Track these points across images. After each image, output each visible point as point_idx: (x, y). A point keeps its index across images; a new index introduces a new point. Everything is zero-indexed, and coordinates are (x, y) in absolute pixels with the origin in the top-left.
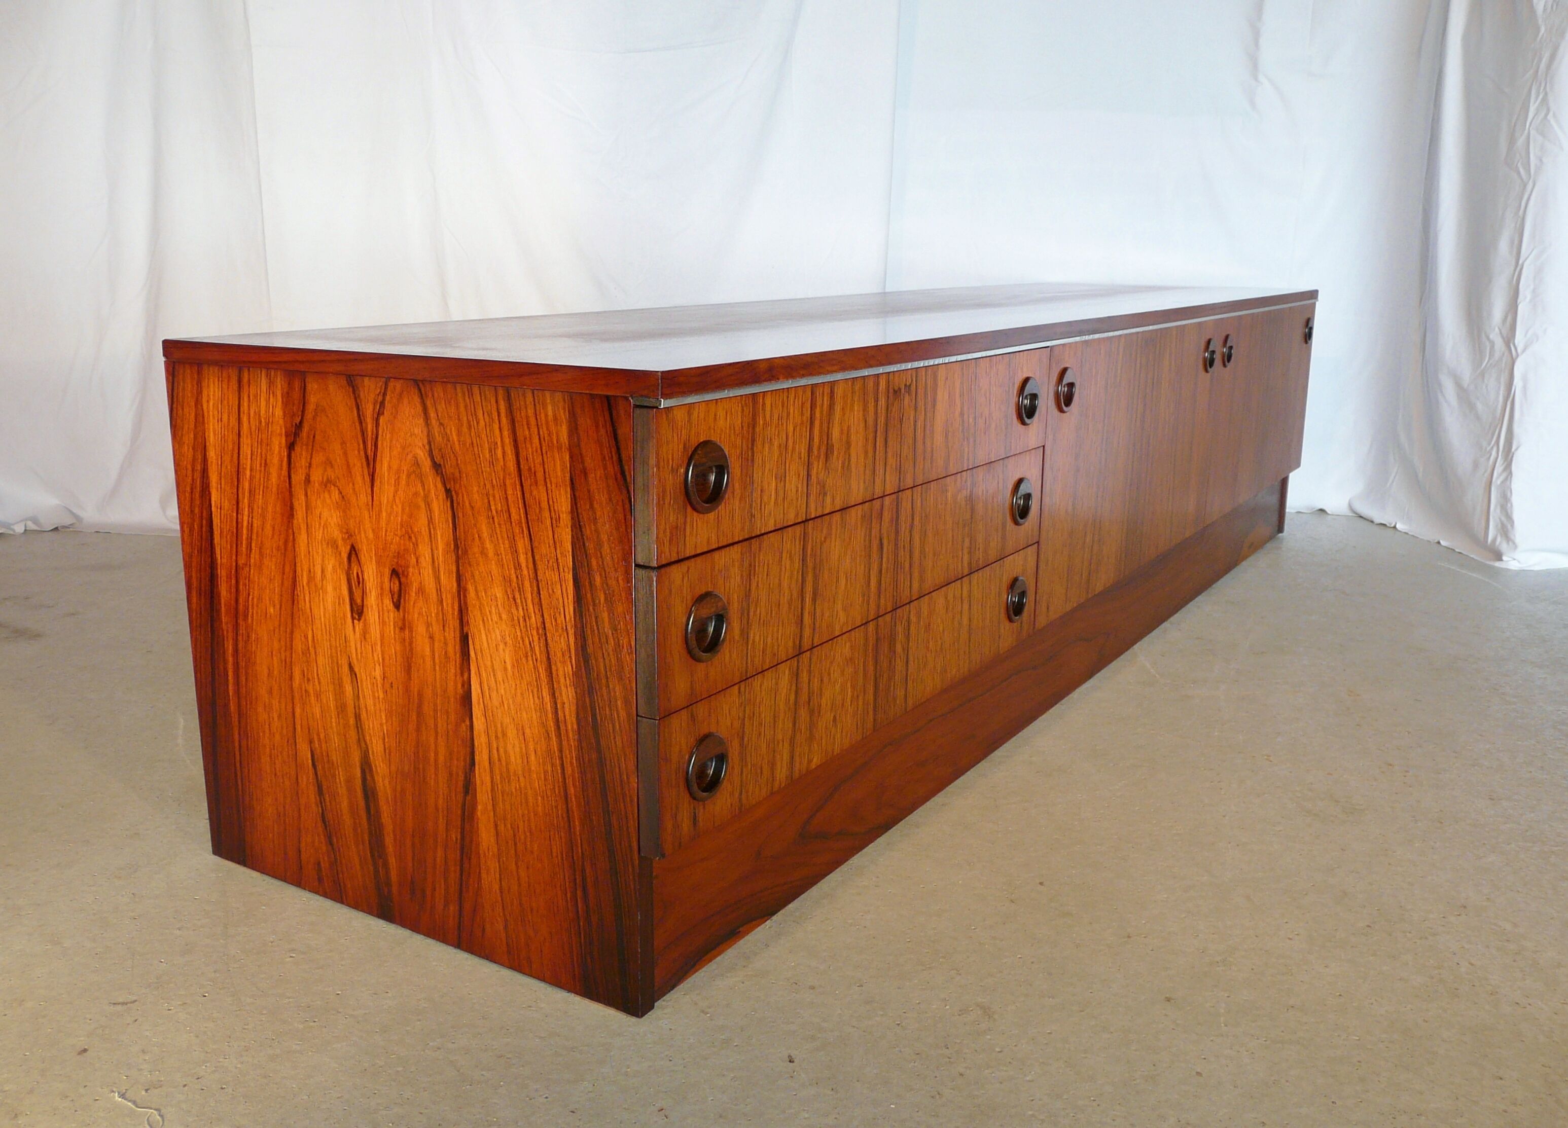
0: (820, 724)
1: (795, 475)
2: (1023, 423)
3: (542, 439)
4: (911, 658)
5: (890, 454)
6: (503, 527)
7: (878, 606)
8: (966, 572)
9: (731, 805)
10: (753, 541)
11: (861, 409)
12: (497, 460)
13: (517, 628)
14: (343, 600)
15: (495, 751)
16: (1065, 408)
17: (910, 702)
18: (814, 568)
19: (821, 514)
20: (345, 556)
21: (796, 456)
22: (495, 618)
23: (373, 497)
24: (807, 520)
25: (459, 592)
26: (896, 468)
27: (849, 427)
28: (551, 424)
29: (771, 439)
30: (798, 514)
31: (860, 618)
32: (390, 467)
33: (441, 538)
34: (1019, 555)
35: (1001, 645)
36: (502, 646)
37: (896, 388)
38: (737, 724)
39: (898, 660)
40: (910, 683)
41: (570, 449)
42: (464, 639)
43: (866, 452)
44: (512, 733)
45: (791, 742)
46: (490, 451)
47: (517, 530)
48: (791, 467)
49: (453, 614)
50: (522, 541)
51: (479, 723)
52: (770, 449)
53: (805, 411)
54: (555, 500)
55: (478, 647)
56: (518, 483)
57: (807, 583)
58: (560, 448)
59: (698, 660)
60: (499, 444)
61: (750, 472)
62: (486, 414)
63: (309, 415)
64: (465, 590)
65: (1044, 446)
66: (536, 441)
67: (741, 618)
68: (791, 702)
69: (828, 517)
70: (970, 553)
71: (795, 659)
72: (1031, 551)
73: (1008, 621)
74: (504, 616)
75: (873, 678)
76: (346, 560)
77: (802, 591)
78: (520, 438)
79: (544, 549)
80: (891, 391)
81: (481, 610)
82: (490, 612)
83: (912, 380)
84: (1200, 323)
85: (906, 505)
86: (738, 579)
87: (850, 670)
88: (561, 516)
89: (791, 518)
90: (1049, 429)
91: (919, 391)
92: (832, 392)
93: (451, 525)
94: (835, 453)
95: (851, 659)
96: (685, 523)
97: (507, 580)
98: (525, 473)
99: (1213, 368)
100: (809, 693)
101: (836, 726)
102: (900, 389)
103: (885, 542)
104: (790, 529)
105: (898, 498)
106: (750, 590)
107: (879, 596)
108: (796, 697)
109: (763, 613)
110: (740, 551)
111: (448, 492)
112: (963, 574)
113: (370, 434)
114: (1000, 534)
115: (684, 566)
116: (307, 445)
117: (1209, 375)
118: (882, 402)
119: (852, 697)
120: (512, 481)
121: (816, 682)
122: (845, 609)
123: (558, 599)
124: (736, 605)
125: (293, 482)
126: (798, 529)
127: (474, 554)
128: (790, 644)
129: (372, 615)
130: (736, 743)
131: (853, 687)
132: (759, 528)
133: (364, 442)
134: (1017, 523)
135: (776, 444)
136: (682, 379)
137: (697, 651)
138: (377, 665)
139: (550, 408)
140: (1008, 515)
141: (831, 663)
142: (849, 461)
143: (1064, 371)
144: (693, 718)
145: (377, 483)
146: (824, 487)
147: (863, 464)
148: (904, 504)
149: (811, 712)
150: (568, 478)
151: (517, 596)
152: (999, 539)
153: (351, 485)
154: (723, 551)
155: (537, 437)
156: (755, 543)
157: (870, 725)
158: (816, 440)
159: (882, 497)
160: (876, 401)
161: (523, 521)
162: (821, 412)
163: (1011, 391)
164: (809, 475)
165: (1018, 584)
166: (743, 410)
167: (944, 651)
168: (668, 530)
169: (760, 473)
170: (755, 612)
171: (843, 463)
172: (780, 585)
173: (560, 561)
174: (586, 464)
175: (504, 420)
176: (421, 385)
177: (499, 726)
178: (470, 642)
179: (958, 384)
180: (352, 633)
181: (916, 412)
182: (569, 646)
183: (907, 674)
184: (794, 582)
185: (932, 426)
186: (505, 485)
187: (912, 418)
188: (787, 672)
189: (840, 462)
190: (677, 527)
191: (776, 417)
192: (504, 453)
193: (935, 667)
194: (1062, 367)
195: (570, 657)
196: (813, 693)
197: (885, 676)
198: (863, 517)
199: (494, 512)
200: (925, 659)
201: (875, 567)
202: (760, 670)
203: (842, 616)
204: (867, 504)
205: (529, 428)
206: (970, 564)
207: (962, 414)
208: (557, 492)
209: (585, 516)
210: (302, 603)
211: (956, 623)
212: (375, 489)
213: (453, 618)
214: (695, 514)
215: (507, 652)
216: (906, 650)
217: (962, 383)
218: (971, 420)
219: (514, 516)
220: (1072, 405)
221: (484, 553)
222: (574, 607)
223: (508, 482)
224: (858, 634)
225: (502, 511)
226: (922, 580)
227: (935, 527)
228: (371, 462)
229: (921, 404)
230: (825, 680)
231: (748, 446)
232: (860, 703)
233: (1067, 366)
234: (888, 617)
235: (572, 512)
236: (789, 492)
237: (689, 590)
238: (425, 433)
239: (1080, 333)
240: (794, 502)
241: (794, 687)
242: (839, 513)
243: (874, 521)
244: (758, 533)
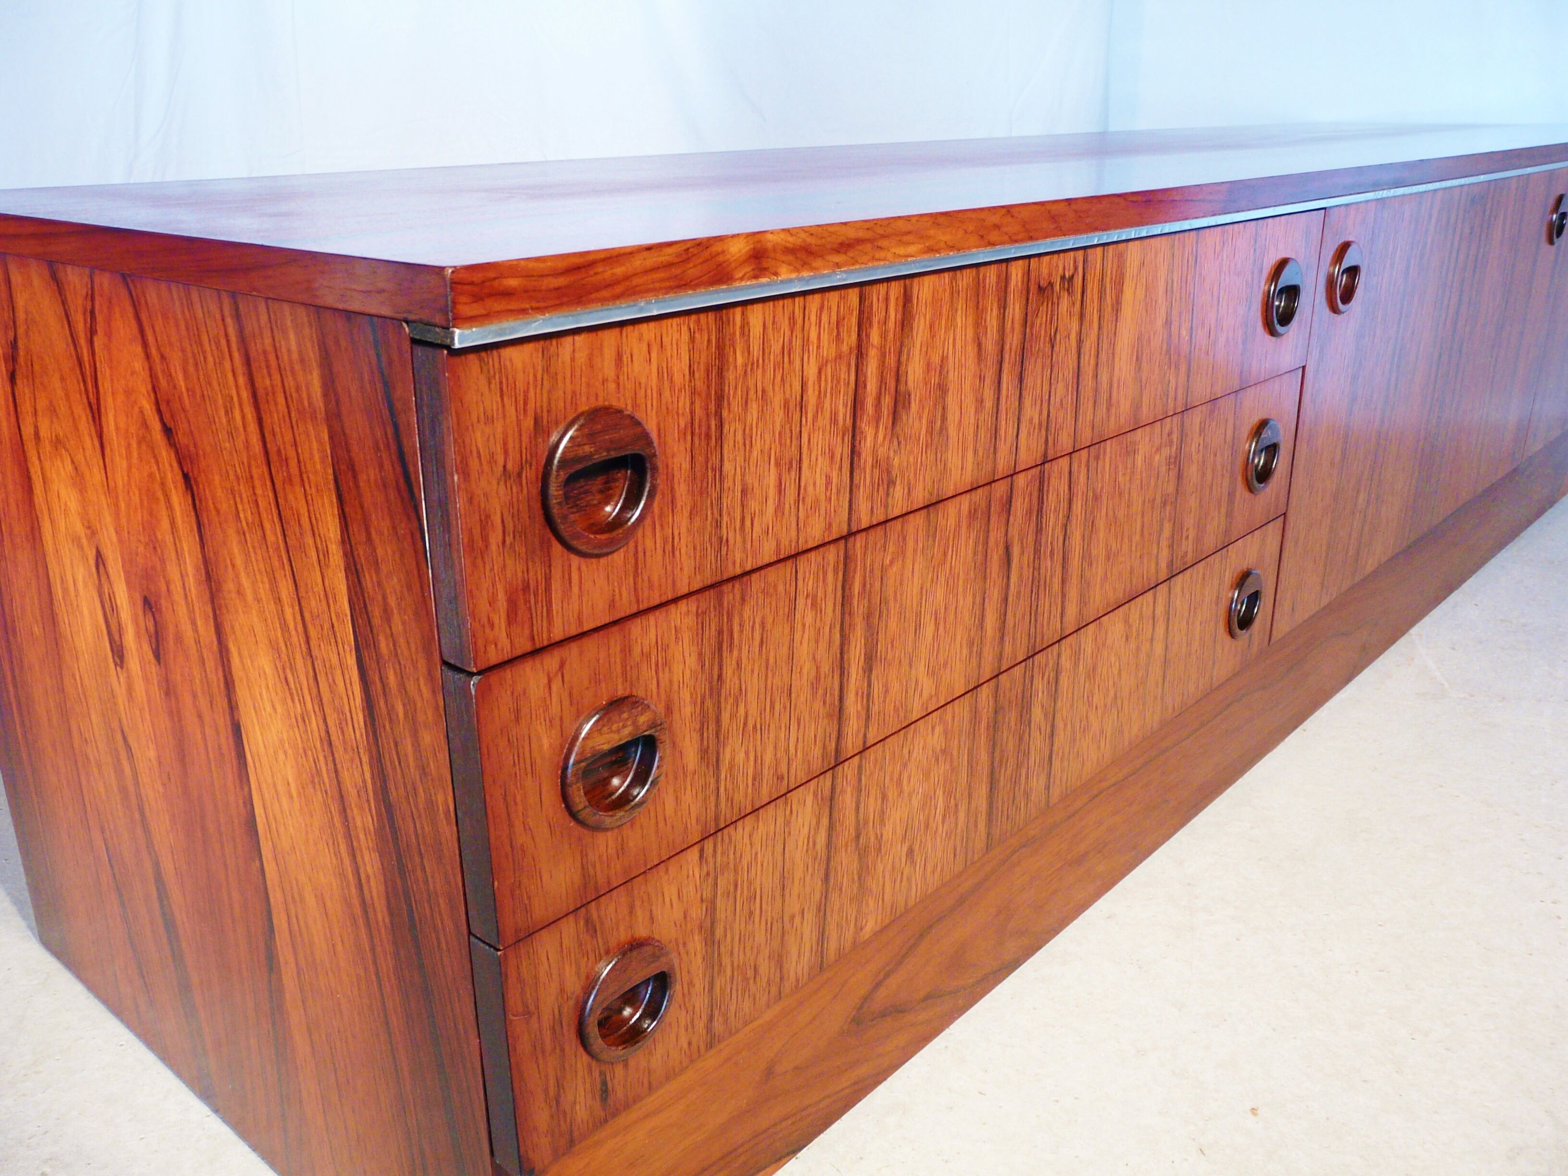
0: (880, 867)
1: (823, 453)
2: (1273, 332)
3: (289, 399)
4: (1059, 723)
5: (1027, 402)
6: (259, 552)
7: (1000, 657)
8: (1163, 576)
9: (690, 1044)
10: (727, 588)
11: (970, 320)
12: (236, 428)
13: (296, 729)
14: (102, 632)
15: (294, 920)
16: (1341, 306)
17: (1056, 793)
18: (868, 617)
19: (882, 518)
20: (92, 562)
21: (824, 421)
22: (269, 709)
23: (106, 473)
24: (851, 534)
25: (221, 652)
26: (1040, 424)
27: (944, 359)
28: (297, 367)
29: (763, 391)
30: (830, 525)
31: (963, 681)
32: (117, 428)
33: (189, 554)
34: (1253, 537)
35: (1215, 674)
36: (281, 757)
37: (1043, 284)
38: (697, 912)
39: (1035, 733)
40: (1056, 763)
41: (328, 419)
42: (237, 730)
43: (980, 401)
44: (311, 900)
45: (819, 910)
46: (227, 412)
47: (276, 564)
48: (814, 441)
49: (219, 686)
50: (284, 582)
51: (270, 869)
52: (762, 412)
53: (844, 335)
54: (318, 516)
55: (254, 749)
56: (267, 476)
57: (853, 645)
58: (314, 417)
59: (597, 828)
60: (235, 398)
61: (715, 460)
62: (212, 342)
63: (21, 331)
64: (228, 651)
65: (1304, 368)
66: (281, 400)
67: (702, 728)
68: (818, 847)
69: (898, 524)
70: (1171, 546)
71: (829, 775)
72: (1273, 531)
73: (1229, 638)
74: (279, 710)
75: (986, 771)
76: (94, 570)
77: (842, 658)
78: (261, 393)
79: (314, 604)
80: (1033, 288)
81: (250, 690)
82: (261, 695)
83: (1076, 268)
84: (1551, 172)
85: (1057, 486)
86: (692, 661)
87: (943, 768)
88: (329, 547)
89: (815, 532)
90: (1314, 342)
91: (1089, 287)
92: (907, 298)
93: (197, 538)
94: (914, 407)
95: (944, 751)
96: (548, 579)
97: (273, 645)
98: (274, 457)
99: (1560, 238)
100: (858, 822)
101: (913, 862)
102: (1051, 284)
103: (1016, 551)
104: (813, 554)
105: (1042, 473)
106: (720, 676)
107: (1002, 638)
108: (829, 836)
109: (753, 710)
110: (694, 609)
111: (186, 477)
112: (1157, 580)
113: (87, 366)
114: (1223, 510)
115: (551, 661)
116: (27, 378)
117: (1553, 248)
118: (1015, 309)
119: (947, 807)
120: (259, 471)
121: (872, 804)
122: (932, 673)
123: (341, 698)
124: (688, 710)
125: (24, 438)
126: (832, 554)
127: (229, 592)
128: (817, 752)
129: (133, 663)
130: (696, 944)
131: (949, 794)
132: (738, 561)
133: (84, 382)
134: (1251, 489)
135: (778, 401)
136: (513, 283)
137: (587, 813)
138: (150, 742)
139: (292, 336)
140: (1240, 478)
141: (905, 765)
142: (944, 418)
143: (1345, 247)
144: (591, 927)
145: (107, 451)
146: (889, 472)
147: (972, 421)
148: (1054, 482)
149: (862, 853)
150: (331, 477)
151: (290, 676)
152: (1223, 518)
153: (81, 450)
154: (651, 618)
155: (282, 394)
156: (731, 594)
157: (980, 843)
158: (872, 386)
159: (1012, 475)
160: (1003, 306)
161: (282, 546)
162: (884, 336)
163: (1256, 281)
164: (854, 453)
165: (1250, 580)
166: (692, 339)
167: (1119, 702)
168: (501, 597)
169: (740, 459)
170: (733, 716)
171: (931, 423)
172: (791, 656)
173: (336, 628)
174: (353, 454)
175: (236, 354)
176: (129, 280)
177: (294, 882)
178: (245, 742)
179: (1162, 273)
180: (117, 683)
181: (1081, 324)
182: (364, 781)
183: (1051, 751)
184: (822, 646)
185: (1113, 345)
186: (252, 477)
187: (1073, 336)
188: (809, 802)
189: (924, 421)
190: (526, 588)
191: (776, 348)
192: (243, 417)
193: (1102, 731)
194: (1341, 241)
195: (368, 801)
196: (866, 823)
197: (1012, 762)
198: (972, 514)
199: (244, 524)
200: (1084, 722)
201: (995, 594)
202: (749, 810)
203: (927, 686)
204: (980, 491)
205: (270, 375)
206: (1170, 564)
207: (1168, 323)
208: (320, 502)
209: (361, 551)
210: (61, 623)
211: (1143, 656)
212: (107, 460)
213: (220, 693)
214: (575, 560)
215: (289, 767)
216: (1051, 717)
217: (1171, 271)
218: (1184, 332)
219: (270, 537)
220: (1353, 302)
221: (240, 593)
222: (364, 717)
223: (255, 472)
224: (962, 710)
225: (253, 523)
226: (1083, 601)
227: (1111, 513)
228: (96, 412)
229: (1092, 308)
230: (892, 794)
231: (707, 409)
232: (962, 815)
233: (1350, 239)
234: (1018, 671)
235: (343, 542)
236: (810, 488)
237: (566, 703)
238: (147, 368)
239: (1376, 186)
240: (823, 504)
241: (825, 821)
242: (923, 513)
243: (994, 519)
244: (738, 571)
